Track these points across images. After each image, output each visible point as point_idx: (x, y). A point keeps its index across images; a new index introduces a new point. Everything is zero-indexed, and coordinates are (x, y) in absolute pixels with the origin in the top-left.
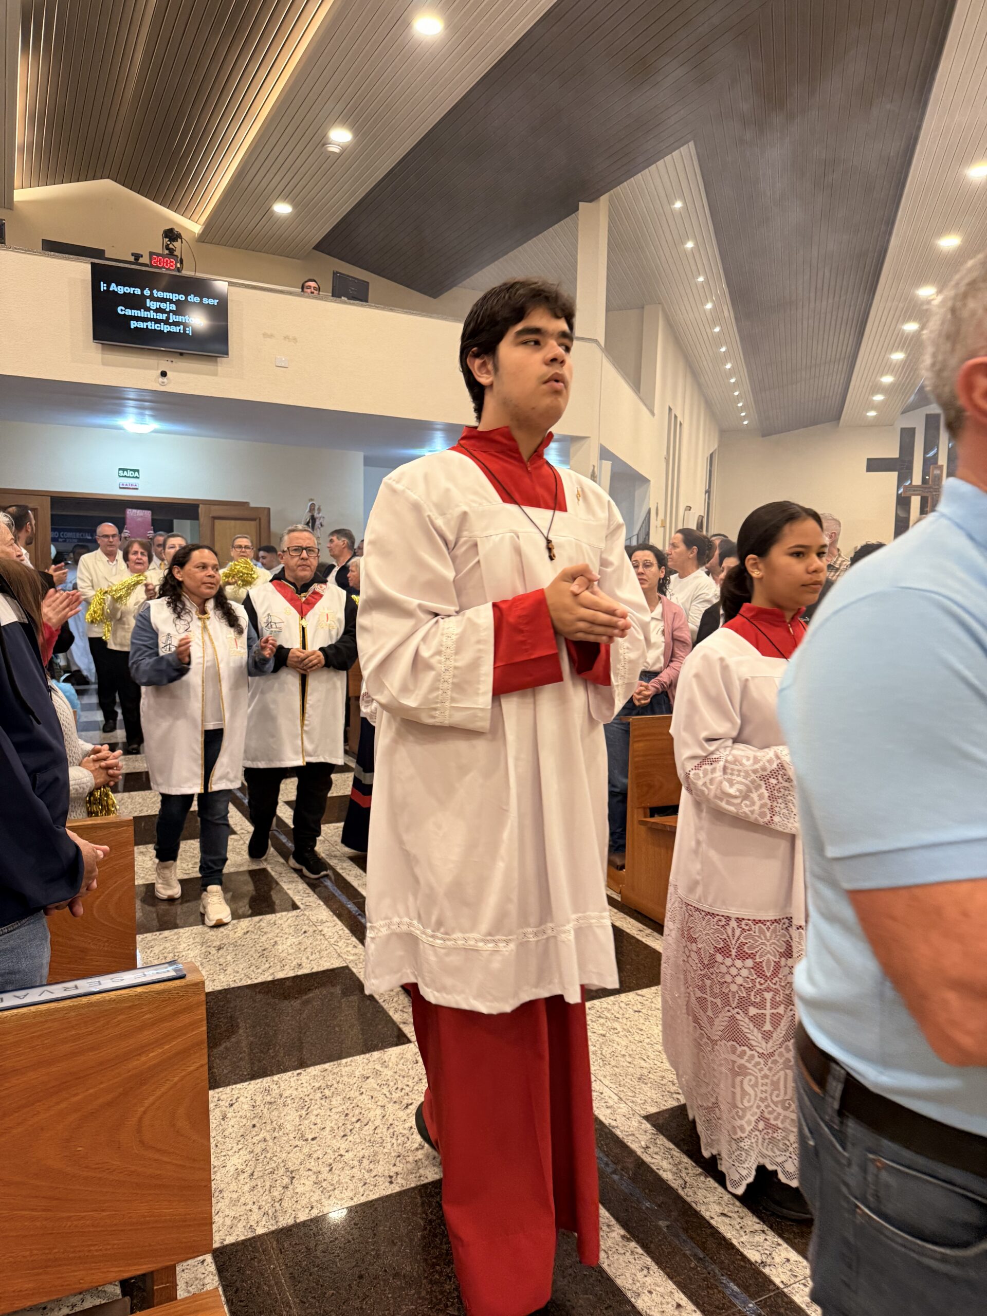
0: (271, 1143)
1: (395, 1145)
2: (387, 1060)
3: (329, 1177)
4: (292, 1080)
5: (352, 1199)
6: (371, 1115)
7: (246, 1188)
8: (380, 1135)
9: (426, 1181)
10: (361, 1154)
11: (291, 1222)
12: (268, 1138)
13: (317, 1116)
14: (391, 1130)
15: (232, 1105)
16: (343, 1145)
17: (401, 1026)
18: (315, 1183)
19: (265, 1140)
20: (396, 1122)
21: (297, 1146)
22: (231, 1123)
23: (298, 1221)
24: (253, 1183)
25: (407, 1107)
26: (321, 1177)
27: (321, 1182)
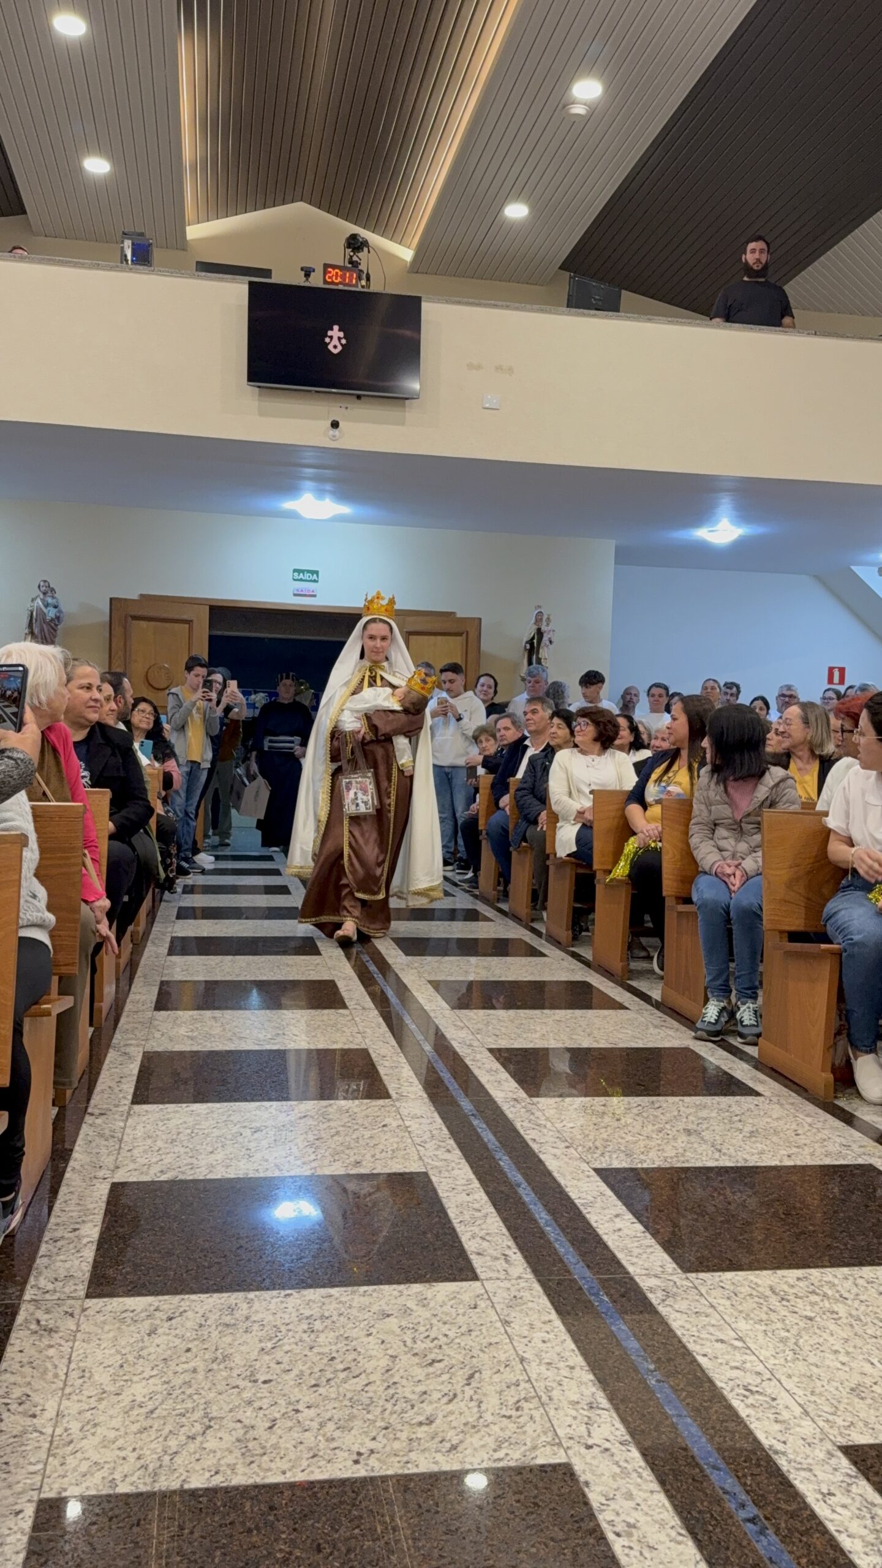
0: (200, 1376)
1: (387, 1412)
2: (429, 1296)
3: (265, 1436)
4: (275, 1300)
5: (284, 1473)
6: (369, 1366)
7: (134, 1428)
8: (369, 1395)
10: (328, 1415)
11: (175, 1485)
12: (200, 1368)
13: (287, 1352)
14: (391, 1391)
15: (169, 1317)
16: (308, 1397)
17: (473, 1257)
18: (238, 1440)
19: (195, 1371)
20: (404, 1382)
21: (237, 1387)
22: (157, 1341)
23: (186, 1487)
24: (147, 1423)
25: (431, 1364)
26: (251, 1434)
27: (248, 1441)
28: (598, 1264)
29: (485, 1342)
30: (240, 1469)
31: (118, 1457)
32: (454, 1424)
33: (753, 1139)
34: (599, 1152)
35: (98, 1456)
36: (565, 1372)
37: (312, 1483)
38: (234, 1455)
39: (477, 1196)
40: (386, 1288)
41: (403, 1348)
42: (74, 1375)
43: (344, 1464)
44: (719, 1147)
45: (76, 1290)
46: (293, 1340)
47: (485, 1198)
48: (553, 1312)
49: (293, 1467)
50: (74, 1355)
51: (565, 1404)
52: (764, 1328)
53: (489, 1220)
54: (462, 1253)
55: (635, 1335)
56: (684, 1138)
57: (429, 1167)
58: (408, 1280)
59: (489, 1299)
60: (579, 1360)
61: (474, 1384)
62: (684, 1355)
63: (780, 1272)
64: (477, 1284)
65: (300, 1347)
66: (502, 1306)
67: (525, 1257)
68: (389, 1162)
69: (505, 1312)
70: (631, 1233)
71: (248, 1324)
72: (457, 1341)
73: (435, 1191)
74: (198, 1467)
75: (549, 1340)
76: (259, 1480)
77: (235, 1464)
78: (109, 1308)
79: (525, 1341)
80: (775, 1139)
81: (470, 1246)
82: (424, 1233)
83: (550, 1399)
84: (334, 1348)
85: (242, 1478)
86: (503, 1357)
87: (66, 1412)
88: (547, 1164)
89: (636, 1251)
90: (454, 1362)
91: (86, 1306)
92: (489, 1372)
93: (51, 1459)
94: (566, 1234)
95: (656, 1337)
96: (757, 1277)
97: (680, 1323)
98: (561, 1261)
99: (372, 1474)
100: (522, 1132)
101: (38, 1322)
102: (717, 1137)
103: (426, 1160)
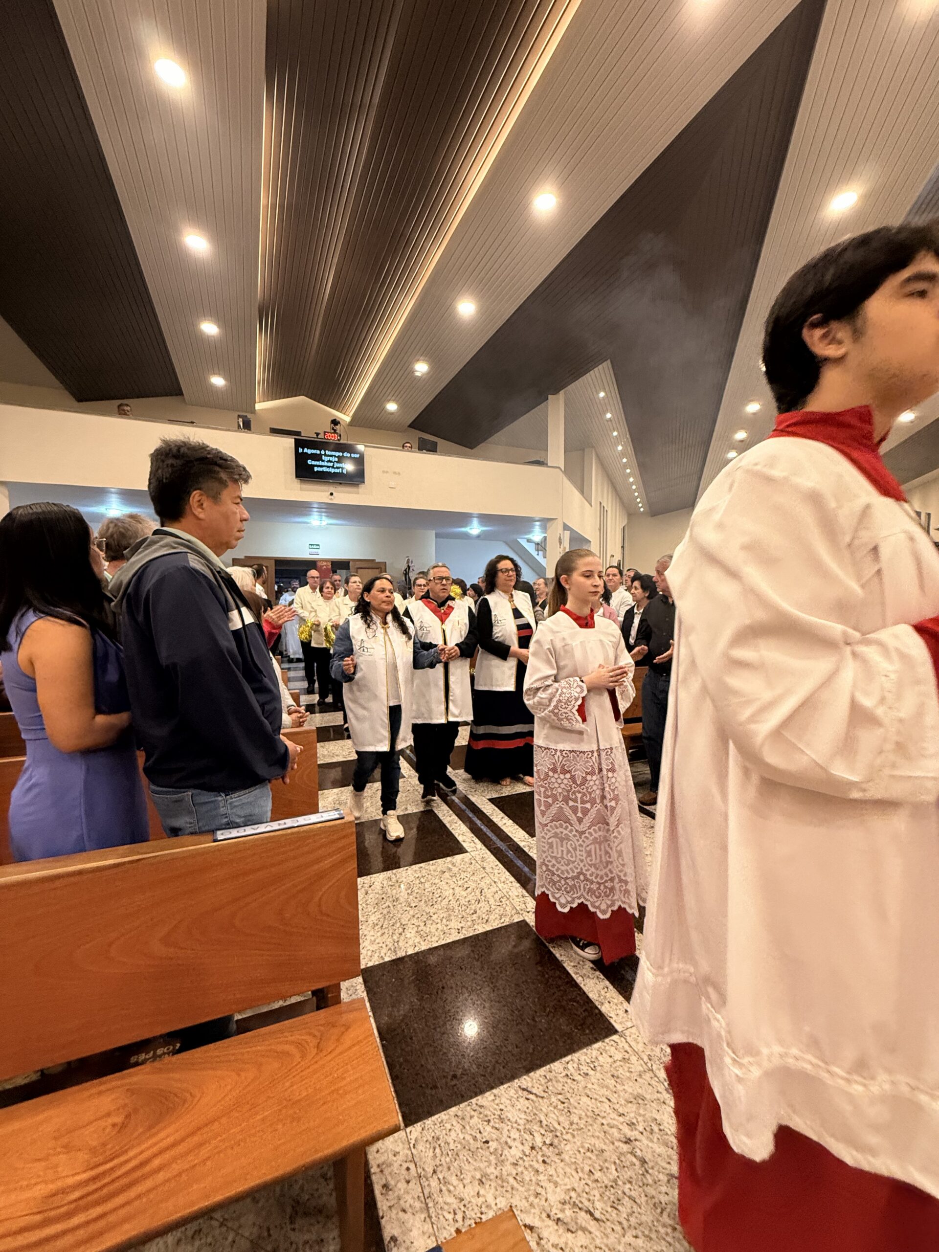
0: (392, 908)
1: (460, 911)
3: (424, 928)
6: (447, 894)
7: (379, 934)
9: (478, 932)
10: (442, 916)
12: (390, 905)
14: (458, 903)
15: (370, 886)
16: (432, 910)
17: (462, 843)
18: (417, 932)
19: (389, 907)
20: (461, 898)
21: (406, 910)
22: (370, 896)
23: (408, 954)
24: (383, 931)
25: (466, 889)
26: (420, 929)
29: (480, 877)
30: (422, 943)
36: (510, 884)
37: (449, 943)
38: (418, 938)
40: (439, 861)
41: (455, 884)
48: (497, 861)
49: (439, 939)
53: (463, 828)
54: (458, 842)
58: (445, 856)
59: (474, 859)
60: (512, 879)
61: (483, 895)
64: (468, 854)
65: (420, 890)
66: (479, 861)
67: (480, 841)
68: (417, 807)
69: (482, 864)
71: (398, 883)
72: (471, 878)
73: (437, 817)
74: (407, 945)
75: (500, 873)
76: (431, 947)
79: (493, 874)
81: (460, 839)
82: (442, 836)
83: (510, 896)
84: (432, 889)
85: (424, 947)
86: (488, 882)
89: (514, 832)
90: (473, 887)
92: (486, 889)
94: (489, 828)
98: (493, 841)
99: (465, 936)
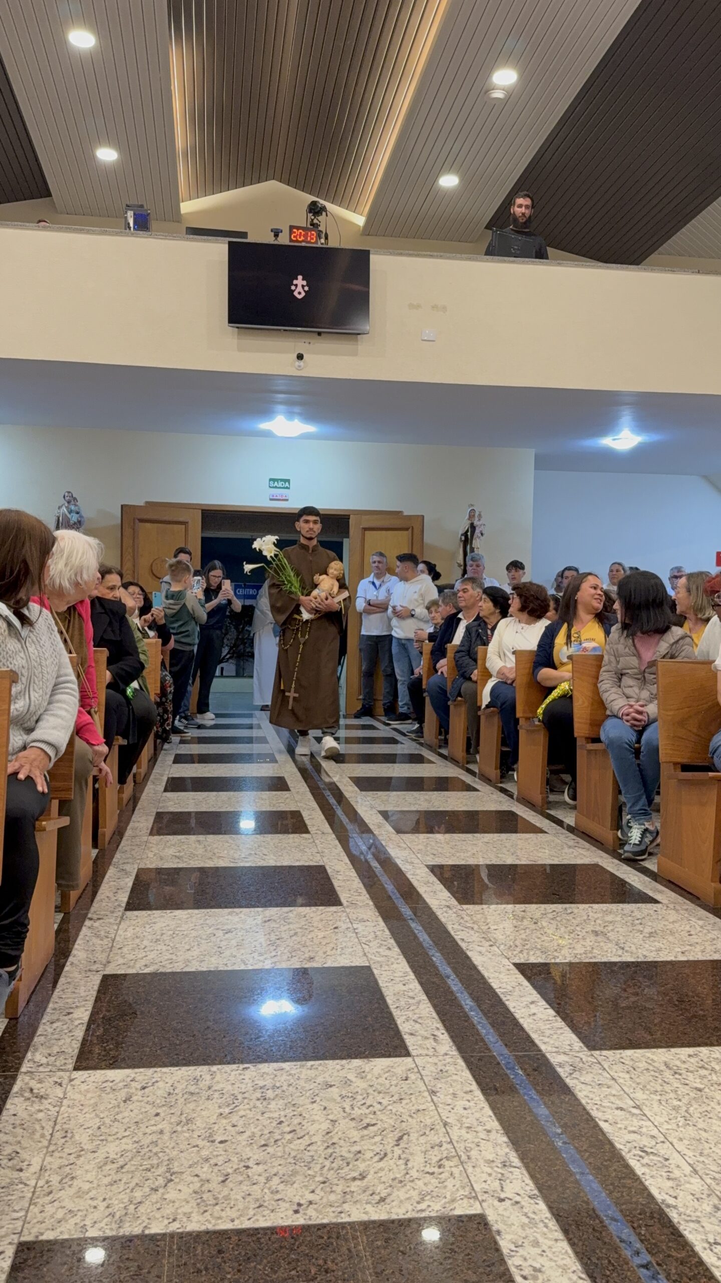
1: (326, 1168)
2: (367, 1069)
3: (218, 1188)
5: (233, 1221)
6: (312, 1129)
10: (275, 1170)
11: (137, 1231)
12: (166, 1130)
13: (241, 1117)
14: (330, 1151)
16: (258, 1155)
17: (406, 1037)
18: (195, 1192)
20: (342, 1141)
21: (197, 1146)
22: (131, 1107)
24: (116, 1177)
25: (366, 1128)
26: (207, 1187)
27: (203, 1193)
28: (515, 1043)
29: (414, 1109)
30: (195, 1217)
31: (90, 1205)
32: (383, 1179)
33: (652, 939)
34: (518, 949)
35: (73, 1205)
36: (483, 1135)
37: (257, 1229)
38: (190, 1205)
39: (411, 986)
40: (330, 1063)
41: (342, 1113)
42: (58, 1135)
43: (285, 1213)
44: (622, 946)
45: (65, 1064)
46: (247, 1106)
47: (419, 987)
48: (474, 1083)
49: (241, 1215)
50: (59, 1118)
51: (481, 1162)
52: (659, 1097)
53: (422, 1006)
54: (398, 1033)
55: (545, 1104)
56: (593, 938)
57: (372, 962)
58: (350, 1056)
59: (419, 1072)
60: (495, 1124)
61: (403, 1144)
62: (587, 1120)
63: (673, 1050)
64: (409, 1059)
65: (253, 1112)
66: (430, 1078)
67: (451, 1037)
68: (338, 958)
69: (432, 1084)
70: (544, 1017)
71: (210, 1092)
72: (390, 1107)
73: (376, 982)
74: (158, 1215)
75: (470, 1108)
76: (210, 1227)
77: (190, 1213)
78: (92, 1079)
79: (449, 1108)
80: (671, 938)
81: (404, 1027)
82: (366, 1017)
83: (469, 1158)
84: (282, 1113)
85: (196, 1224)
86: (429, 1122)
87: (48, 1167)
88: (473, 959)
89: (548, 1033)
90: (386, 1126)
91: (73, 1077)
92: (416, 1135)
93: (32, 1207)
94: (488, 1018)
95: (564, 1105)
96: (654, 1054)
97: (585, 1093)
98: (482, 1040)
99: (310, 1223)
100: (452, 933)
101: (31, 1090)
102: (621, 938)
103: (370, 956)
